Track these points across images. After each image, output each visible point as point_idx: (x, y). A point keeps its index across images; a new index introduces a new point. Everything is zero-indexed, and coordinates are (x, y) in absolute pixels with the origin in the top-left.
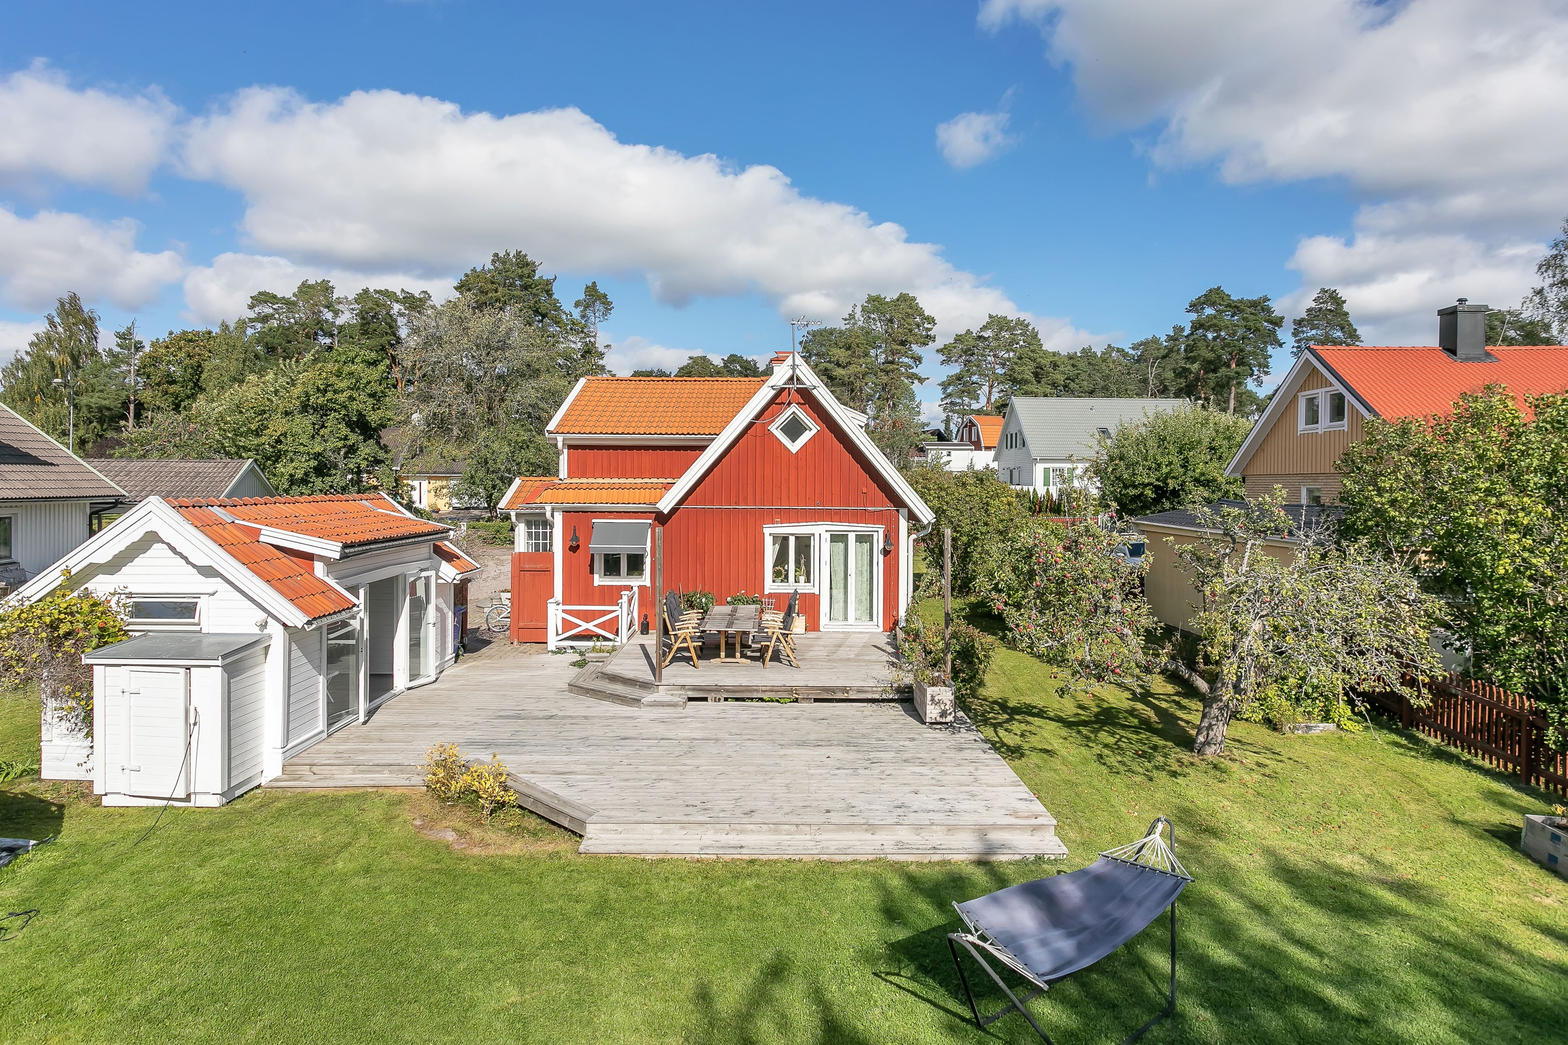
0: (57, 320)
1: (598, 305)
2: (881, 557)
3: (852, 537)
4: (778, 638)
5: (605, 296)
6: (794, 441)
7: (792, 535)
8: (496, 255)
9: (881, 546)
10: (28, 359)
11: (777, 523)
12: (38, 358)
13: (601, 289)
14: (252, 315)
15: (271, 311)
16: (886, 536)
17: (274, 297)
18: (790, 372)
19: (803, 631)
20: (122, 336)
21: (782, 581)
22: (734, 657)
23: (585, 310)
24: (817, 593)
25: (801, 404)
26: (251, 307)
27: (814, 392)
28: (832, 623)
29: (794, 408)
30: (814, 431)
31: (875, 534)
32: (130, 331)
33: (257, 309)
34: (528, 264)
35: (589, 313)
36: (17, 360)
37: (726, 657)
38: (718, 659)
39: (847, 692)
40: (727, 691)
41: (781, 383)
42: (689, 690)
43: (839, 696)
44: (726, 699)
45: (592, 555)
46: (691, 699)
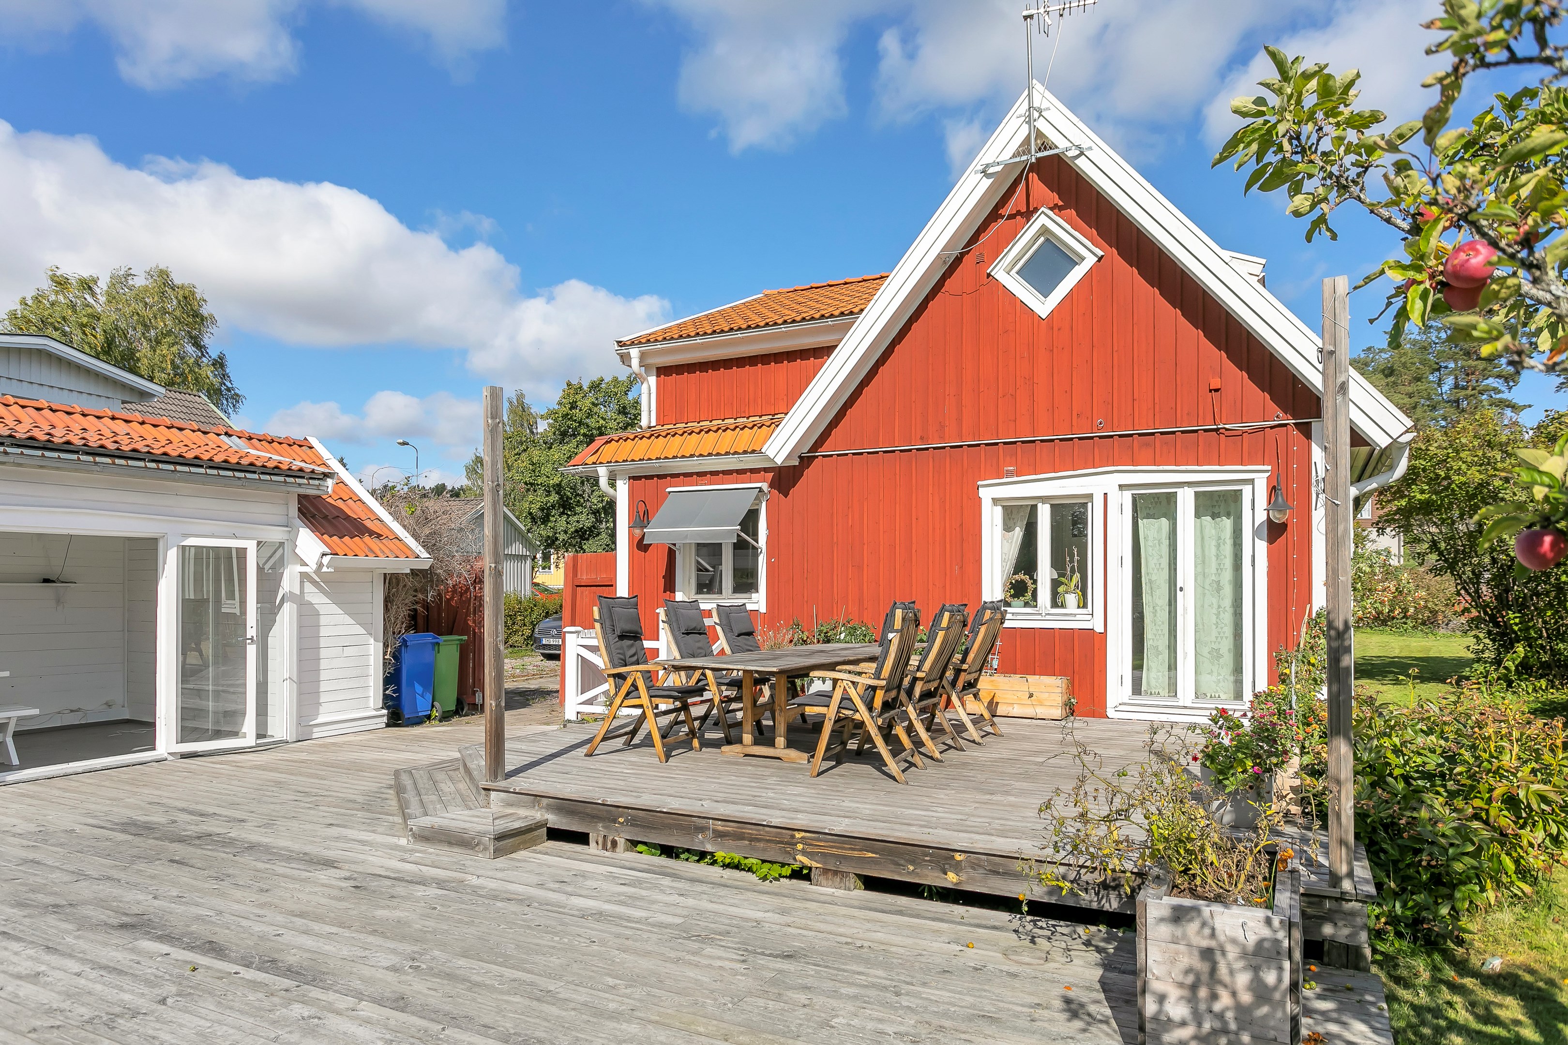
2: (1262, 546)
3: (1186, 500)
4: (846, 698)
6: (1046, 293)
7: (1044, 499)
9: (1261, 517)
11: (1010, 474)
16: (1273, 490)
18: (1024, 131)
19: (1057, 713)
21: (1026, 604)
22: (771, 743)
24: (1099, 629)
25: (1061, 208)
27: (1082, 164)
28: (1138, 700)
29: (1044, 219)
30: (1090, 261)
31: (1247, 490)
37: (756, 743)
38: (736, 748)
39: (957, 867)
40: (633, 822)
41: (1006, 156)
42: (549, 808)
43: (931, 878)
44: (634, 843)
45: (671, 554)
46: (555, 834)
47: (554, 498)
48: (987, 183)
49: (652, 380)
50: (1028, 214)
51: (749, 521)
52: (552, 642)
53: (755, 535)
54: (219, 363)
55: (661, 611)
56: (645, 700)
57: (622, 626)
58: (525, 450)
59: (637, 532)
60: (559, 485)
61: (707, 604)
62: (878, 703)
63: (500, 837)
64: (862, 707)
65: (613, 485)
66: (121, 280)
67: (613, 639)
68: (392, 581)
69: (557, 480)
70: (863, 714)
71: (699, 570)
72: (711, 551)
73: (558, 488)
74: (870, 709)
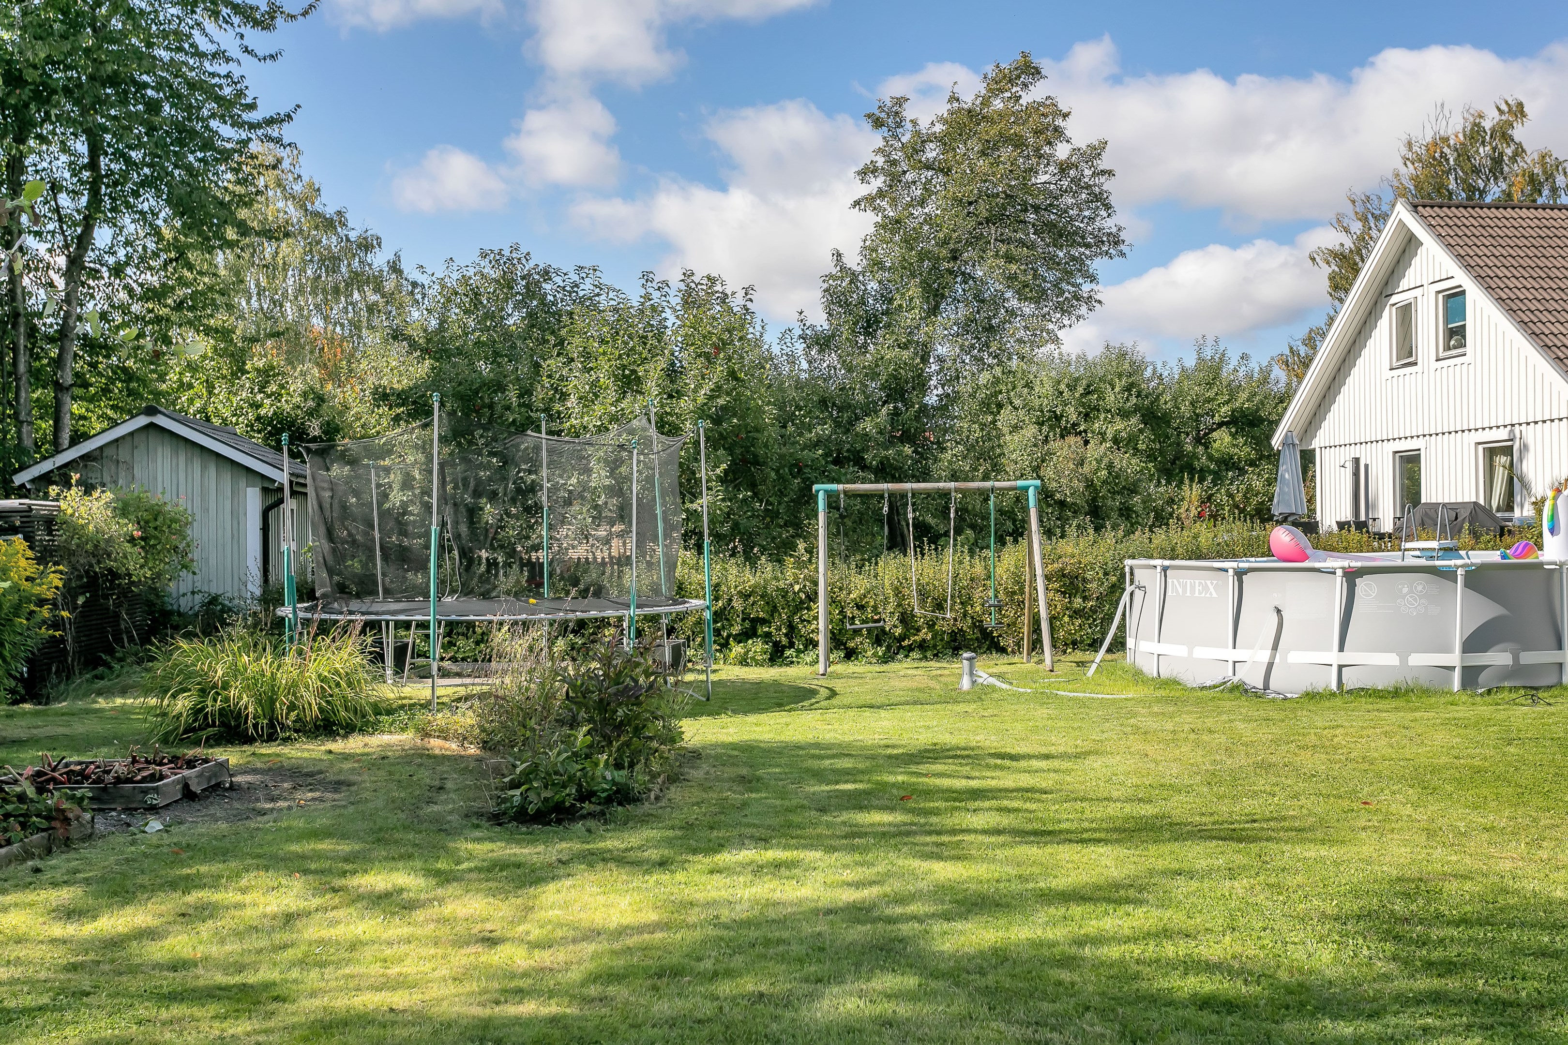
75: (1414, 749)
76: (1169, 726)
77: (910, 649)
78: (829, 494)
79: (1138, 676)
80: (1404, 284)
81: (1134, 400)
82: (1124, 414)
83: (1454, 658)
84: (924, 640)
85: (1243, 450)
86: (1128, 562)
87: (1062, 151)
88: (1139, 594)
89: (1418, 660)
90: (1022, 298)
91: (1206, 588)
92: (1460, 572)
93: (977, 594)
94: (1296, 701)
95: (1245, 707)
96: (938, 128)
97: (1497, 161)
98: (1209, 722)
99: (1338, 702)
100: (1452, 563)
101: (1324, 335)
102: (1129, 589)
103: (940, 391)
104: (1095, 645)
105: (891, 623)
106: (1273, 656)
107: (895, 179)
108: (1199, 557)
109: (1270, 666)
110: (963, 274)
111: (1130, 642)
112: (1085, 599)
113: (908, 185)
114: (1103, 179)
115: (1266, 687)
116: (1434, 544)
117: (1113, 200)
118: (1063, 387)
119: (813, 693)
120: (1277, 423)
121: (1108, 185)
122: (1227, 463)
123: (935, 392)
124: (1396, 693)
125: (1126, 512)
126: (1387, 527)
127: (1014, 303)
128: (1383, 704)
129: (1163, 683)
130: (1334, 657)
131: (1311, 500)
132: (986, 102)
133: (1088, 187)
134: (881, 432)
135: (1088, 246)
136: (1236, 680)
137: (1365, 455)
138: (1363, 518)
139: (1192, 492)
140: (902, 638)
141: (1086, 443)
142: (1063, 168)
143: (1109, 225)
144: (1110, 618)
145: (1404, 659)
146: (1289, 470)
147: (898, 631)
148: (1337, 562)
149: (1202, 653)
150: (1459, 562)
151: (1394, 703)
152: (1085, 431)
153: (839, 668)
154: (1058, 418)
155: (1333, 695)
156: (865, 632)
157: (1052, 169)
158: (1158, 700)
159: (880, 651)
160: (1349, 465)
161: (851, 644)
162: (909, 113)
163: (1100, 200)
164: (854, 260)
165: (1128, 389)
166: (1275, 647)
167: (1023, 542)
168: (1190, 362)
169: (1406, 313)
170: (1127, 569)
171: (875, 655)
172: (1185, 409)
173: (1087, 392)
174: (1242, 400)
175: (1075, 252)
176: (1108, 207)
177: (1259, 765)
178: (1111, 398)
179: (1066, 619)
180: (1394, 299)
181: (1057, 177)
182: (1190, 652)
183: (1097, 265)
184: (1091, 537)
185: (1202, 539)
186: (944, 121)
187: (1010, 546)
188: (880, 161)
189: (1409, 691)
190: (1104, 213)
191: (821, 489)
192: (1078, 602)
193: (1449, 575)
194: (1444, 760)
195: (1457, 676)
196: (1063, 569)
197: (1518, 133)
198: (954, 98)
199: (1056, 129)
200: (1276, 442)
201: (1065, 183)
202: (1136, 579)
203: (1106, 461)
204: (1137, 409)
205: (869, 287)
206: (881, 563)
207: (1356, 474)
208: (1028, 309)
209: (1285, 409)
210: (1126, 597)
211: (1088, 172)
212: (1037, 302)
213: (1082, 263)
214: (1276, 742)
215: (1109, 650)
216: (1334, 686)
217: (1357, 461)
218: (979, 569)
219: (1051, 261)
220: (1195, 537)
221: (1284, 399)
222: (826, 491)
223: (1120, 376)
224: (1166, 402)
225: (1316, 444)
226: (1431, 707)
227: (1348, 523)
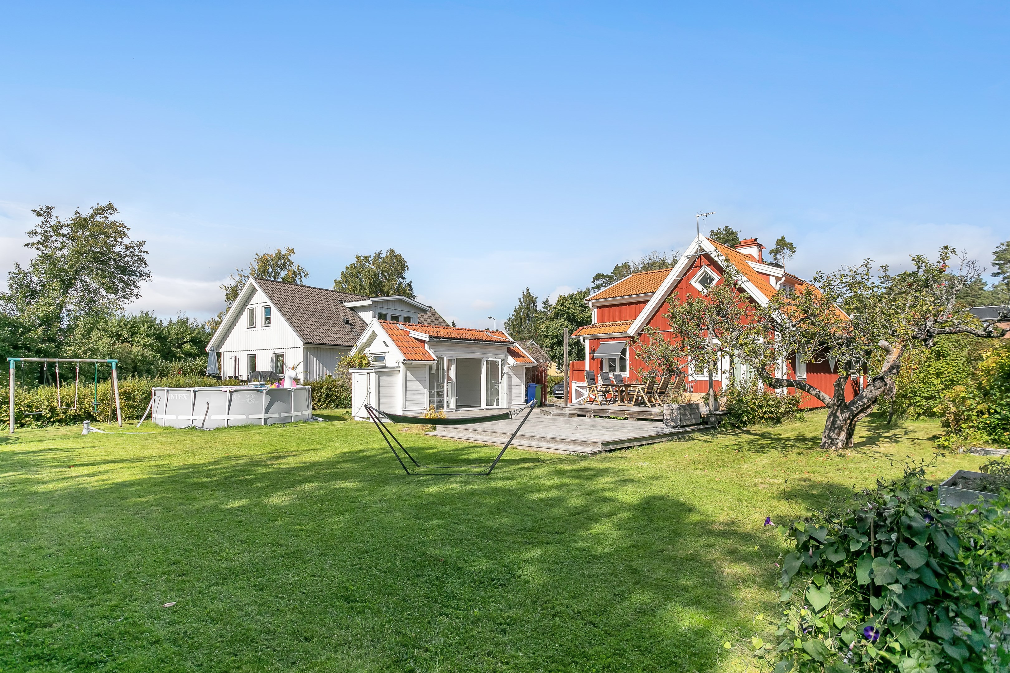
0: (522, 300)
1: (786, 251)
5: (791, 244)
8: (712, 232)
10: (513, 318)
12: (517, 317)
13: (788, 240)
14: (594, 286)
15: (602, 282)
17: (603, 275)
18: (697, 247)
20: (544, 303)
21: (700, 374)
23: (775, 255)
24: (720, 380)
25: (709, 266)
26: (593, 282)
27: (712, 255)
29: (704, 269)
30: (717, 280)
32: (547, 301)
33: (596, 283)
34: (732, 233)
35: (779, 256)
36: (510, 318)
37: (621, 403)
38: (617, 404)
39: (653, 415)
40: (594, 412)
41: (692, 253)
42: (578, 411)
43: (648, 417)
44: (595, 416)
45: (602, 361)
46: (579, 416)
47: (555, 340)
48: (688, 260)
49: (596, 310)
50: (701, 267)
51: (624, 352)
52: (559, 392)
53: (625, 355)
54: (410, 285)
55: (599, 375)
56: (596, 392)
57: (590, 377)
58: (543, 322)
59: (592, 355)
60: (557, 335)
61: (611, 375)
62: (646, 392)
63: (570, 414)
64: (642, 392)
65: (584, 341)
66: (377, 256)
67: (589, 380)
68: (527, 369)
69: (556, 334)
70: (642, 394)
71: (610, 366)
72: (614, 360)
73: (557, 336)
74: (644, 392)
75: (249, 440)
76: (170, 440)
77: (54, 422)
78: (16, 362)
79: (157, 426)
80: (252, 302)
81: (152, 331)
82: (148, 336)
83: (263, 416)
84: (61, 419)
85: (195, 350)
86: (153, 388)
87: (126, 241)
88: (157, 399)
89: (251, 417)
90: (108, 292)
91: (183, 397)
92: (264, 391)
93: (87, 400)
94: (214, 430)
95: (196, 433)
96: (69, 222)
97: (284, 265)
98: (184, 438)
99: (227, 430)
100: (262, 388)
101: (226, 315)
102: (154, 397)
103: (68, 323)
104: (139, 417)
105: (46, 413)
106: (205, 418)
107: (47, 238)
108: (181, 387)
109: (204, 420)
110: (80, 279)
111: (154, 415)
112: (134, 402)
113: (53, 242)
114: (143, 254)
115: (202, 427)
116: (258, 383)
117: (147, 262)
118: (122, 324)
119: (9, 439)
120: (208, 342)
121: (145, 256)
122: (189, 354)
123: (65, 323)
124: (245, 427)
125: (149, 372)
126: (245, 378)
127: (104, 293)
128: (240, 430)
129: (165, 428)
130: (226, 417)
131: (220, 369)
132: (92, 216)
133: (137, 256)
134: (39, 338)
135: (137, 276)
136: (193, 425)
137: (238, 355)
138: (237, 375)
139: (175, 365)
140: (50, 418)
141: (132, 345)
142: (127, 247)
143: (146, 270)
144: (145, 409)
145: (247, 417)
146: (212, 358)
147: (49, 415)
148: (228, 388)
149: (180, 417)
150: (264, 388)
151: (244, 429)
152: (131, 341)
153: (20, 430)
154: (120, 336)
155: (225, 428)
156: (31, 416)
157: (122, 247)
158: (165, 433)
159: (39, 423)
160: (233, 358)
161: (23, 421)
162: (54, 213)
163: (142, 261)
164: (26, 267)
165: (150, 327)
166: (206, 415)
167: (109, 382)
168: (175, 320)
169: (252, 311)
170: (153, 391)
171: (36, 425)
172: (173, 336)
173: (133, 326)
174: (195, 334)
175: (132, 278)
176: (145, 264)
177: (200, 448)
178: (142, 330)
179: (126, 409)
180: (248, 307)
181: (124, 250)
182: (177, 417)
183: (141, 283)
184: (137, 380)
185: (181, 381)
186: (72, 220)
187: (102, 383)
188: (39, 230)
189: (249, 426)
190: (143, 265)
191: (12, 360)
192: (131, 403)
193: (262, 392)
194: (257, 442)
195: (263, 420)
196: (125, 391)
197: (292, 257)
198: (77, 212)
199: (124, 233)
200: (208, 349)
201: (127, 253)
202: (157, 395)
203: (141, 353)
204: (154, 335)
205: (33, 279)
206: (40, 389)
207: (235, 361)
208: (111, 296)
209: (211, 338)
210: (152, 401)
211: (137, 251)
212: (115, 294)
213: (135, 282)
214: (207, 442)
215: (145, 419)
216: (226, 426)
217: (236, 357)
218: (87, 391)
219: (121, 280)
220: (178, 380)
221: (211, 335)
222: (15, 361)
223: (147, 322)
224: (165, 333)
225: (221, 350)
226: (255, 430)
227: (232, 377)
